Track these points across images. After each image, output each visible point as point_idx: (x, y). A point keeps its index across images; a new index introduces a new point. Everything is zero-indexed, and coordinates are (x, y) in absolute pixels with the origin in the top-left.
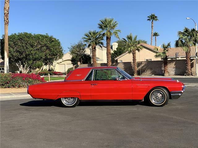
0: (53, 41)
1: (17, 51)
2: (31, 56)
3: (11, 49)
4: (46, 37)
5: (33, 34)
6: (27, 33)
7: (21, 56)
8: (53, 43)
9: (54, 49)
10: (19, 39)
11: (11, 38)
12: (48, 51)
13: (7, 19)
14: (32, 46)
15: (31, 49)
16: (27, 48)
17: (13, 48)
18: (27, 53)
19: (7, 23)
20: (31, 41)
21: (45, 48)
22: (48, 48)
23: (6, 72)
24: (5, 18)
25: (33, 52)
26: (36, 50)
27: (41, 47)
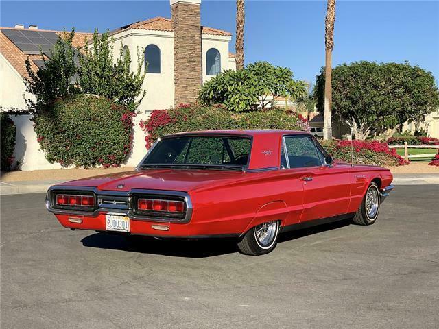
0: (418, 76)
1: (348, 98)
2: (373, 108)
3: (337, 94)
4: (405, 68)
5: (378, 64)
6: (366, 63)
7: (354, 107)
8: (419, 80)
9: (419, 92)
10: (352, 76)
11: (337, 73)
12: (407, 97)
13: (331, 39)
14: (376, 87)
15: (374, 92)
16: (366, 92)
17: (340, 92)
18: (366, 101)
19: (330, 47)
20: (374, 77)
21: (401, 90)
22: (408, 90)
23: (326, 138)
24: (327, 37)
25: (377, 99)
26: (384, 95)
27: (394, 89)
